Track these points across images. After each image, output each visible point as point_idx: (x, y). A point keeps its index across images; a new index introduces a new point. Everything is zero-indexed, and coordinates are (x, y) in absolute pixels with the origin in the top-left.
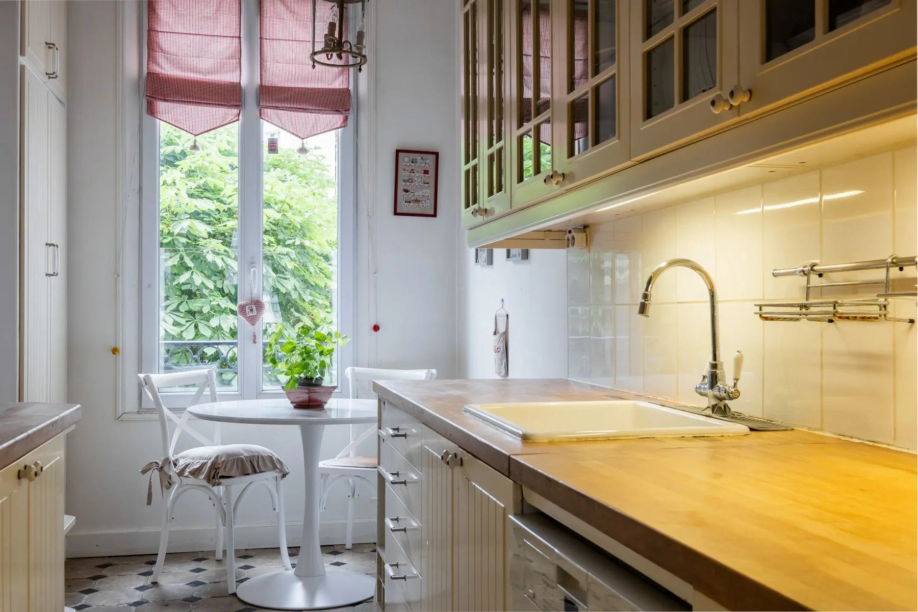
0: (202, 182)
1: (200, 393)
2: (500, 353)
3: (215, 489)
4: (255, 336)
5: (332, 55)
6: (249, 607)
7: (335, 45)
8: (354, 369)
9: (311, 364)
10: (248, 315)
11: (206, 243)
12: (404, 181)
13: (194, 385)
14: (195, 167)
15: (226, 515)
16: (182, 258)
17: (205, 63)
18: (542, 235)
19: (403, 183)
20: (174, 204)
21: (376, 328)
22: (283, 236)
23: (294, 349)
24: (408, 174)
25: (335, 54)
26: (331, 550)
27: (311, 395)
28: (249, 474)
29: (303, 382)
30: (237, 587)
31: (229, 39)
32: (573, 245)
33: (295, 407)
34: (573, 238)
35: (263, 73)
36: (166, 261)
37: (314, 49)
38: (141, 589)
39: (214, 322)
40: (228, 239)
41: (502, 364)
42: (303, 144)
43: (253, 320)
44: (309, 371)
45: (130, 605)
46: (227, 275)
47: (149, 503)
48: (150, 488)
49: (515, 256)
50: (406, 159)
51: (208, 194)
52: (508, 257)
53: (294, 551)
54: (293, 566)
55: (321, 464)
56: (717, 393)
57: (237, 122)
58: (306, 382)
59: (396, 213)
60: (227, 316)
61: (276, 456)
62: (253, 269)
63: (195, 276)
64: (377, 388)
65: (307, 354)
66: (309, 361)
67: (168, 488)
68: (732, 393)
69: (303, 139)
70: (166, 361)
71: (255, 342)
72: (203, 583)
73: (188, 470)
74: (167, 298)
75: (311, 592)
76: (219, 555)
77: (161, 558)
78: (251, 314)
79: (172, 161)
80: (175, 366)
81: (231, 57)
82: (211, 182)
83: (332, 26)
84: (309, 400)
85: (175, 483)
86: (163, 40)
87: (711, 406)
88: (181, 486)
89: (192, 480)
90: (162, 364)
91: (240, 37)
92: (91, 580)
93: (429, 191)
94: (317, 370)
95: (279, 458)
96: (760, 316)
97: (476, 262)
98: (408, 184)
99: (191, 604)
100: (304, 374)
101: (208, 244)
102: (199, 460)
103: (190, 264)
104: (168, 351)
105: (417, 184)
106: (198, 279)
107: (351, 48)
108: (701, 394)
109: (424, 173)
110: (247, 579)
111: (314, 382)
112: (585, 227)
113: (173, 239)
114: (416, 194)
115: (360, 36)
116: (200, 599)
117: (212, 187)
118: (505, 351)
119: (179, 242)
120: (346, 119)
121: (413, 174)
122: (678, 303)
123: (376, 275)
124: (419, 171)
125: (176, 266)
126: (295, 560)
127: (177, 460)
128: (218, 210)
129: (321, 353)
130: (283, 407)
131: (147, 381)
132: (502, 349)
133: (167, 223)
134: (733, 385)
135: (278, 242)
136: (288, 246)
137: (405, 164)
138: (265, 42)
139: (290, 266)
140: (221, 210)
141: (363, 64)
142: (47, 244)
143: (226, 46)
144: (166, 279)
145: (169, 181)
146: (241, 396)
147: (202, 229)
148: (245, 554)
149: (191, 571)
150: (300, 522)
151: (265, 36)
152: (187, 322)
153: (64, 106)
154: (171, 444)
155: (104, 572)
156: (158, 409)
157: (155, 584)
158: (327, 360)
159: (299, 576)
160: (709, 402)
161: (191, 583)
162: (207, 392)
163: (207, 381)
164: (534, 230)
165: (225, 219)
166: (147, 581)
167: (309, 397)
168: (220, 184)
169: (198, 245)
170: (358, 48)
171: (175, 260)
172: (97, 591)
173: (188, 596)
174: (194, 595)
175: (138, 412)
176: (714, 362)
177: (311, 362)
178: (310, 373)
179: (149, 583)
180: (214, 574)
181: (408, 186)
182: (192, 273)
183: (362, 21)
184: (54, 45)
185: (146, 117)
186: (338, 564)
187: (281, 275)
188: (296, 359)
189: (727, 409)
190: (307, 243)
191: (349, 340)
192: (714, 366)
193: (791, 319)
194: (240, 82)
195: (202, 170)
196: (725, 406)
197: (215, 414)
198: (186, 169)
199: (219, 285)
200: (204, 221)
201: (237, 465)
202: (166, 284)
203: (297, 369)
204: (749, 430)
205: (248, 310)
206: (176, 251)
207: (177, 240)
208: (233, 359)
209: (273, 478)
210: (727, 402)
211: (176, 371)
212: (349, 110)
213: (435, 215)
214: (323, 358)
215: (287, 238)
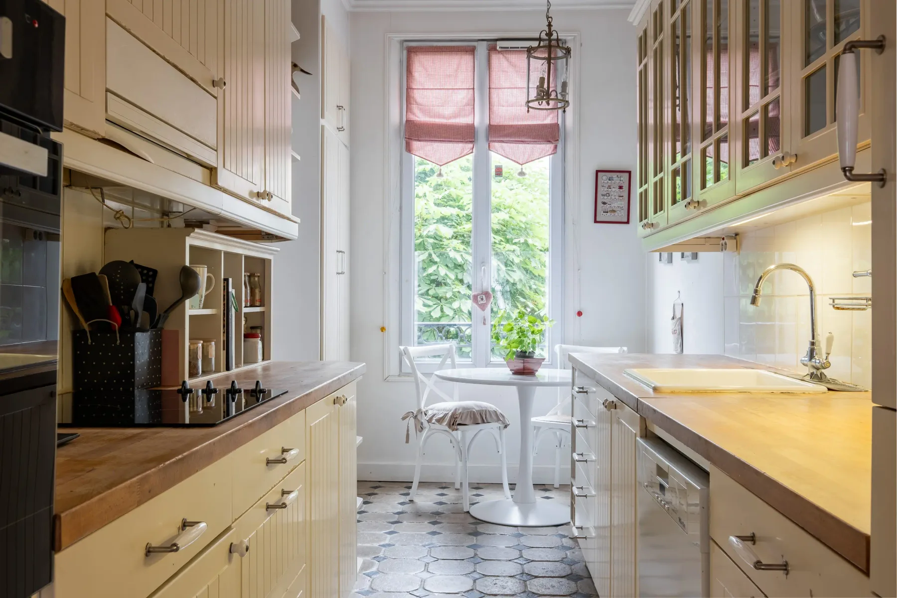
0: (446, 193)
1: (443, 363)
2: (676, 335)
3: (454, 433)
4: (485, 320)
5: (542, 102)
6: (478, 521)
7: (544, 94)
8: (561, 346)
9: (525, 341)
10: (479, 303)
11: (449, 244)
12: (603, 195)
13: (439, 356)
14: (441, 182)
15: (463, 453)
16: (430, 255)
17: (448, 111)
18: (703, 241)
19: (602, 197)
20: (424, 211)
21: (580, 314)
22: (511, 235)
23: (511, 330)
24: (606, 189)
25: (544, 102)
26: (543, 487)
27: (525, 364)
28: (479, 424)
29: (519, 354)
30: (470, 508)
31: (466, 90)
32: (725, 249)
33: (513, 374)
34: (726, 244)
35: (491, 116)
36: (419, 257)
37: (528, 99)
38: (402, 504)
39: (455, 305)
40: (466, 239)
41: (678, 343)
42: (522, 169)
43: (483, 307)
44: (524, 346)
45: (395, 514)
46: (466, 269)
47: (407, 441)
48: (408, 431)
49: (688, 256)
50: (604, 178)
51: (451, 203)
52: (683, 257)
53: (512, 486)
54: (512, 496)
55: (533, 419)
56: (814, 364)
57: (472, 154)
58: (522, 354)
59: (596, 221)
60: (466, 301)
61: (499, 411)
62: (483, 268)
63: (440, 268)
64: (571, 359)
65: (522, 332)
66: (524, 339)
67: (421, 431)
68: (824, 363)
69: (522, 165)
70: (419, 337)
71: (484, 324)
72: (446, 504)
73: (434, 418)
74: (419, 286)
75: (525, 514)
76: (458, 486)
77: (415, 485)
78: (482, 302)
79: (424, 176)
80: (426, 341)
81: (467, 104)
82: (454, 192)
83: (542, 79)
84: (524, 368)
85: (425, 428)
86: (417, 95)
87: (810, 373)
88: (430, 429)
89: (437, 426)
90: (416, 339)
91: (474, 89)
92: (367, 496)
93: (623, 203)
94: (530, 345)
95: (502, 413)
96: (833, 306)
97: (660, 261)
98: (606, 197)
99: (437, 516)
100: (520, 348)
101: (451, 244)
102: (444, 410)
103: (437, 259)
104: (420, 330)
105: (613, 198)
106: (443, 271)
107: (557, 96)
108: (804, 364)
109: (619, 188)
110: (478, 503)
111: (527, 354)
112: (737, 234)
113: (423, 241)
114: (612, 205)
115: (564, 85)
116: (443, 513)
117: (455, 197)
118: (681, 332)
119: (428, 243)
120: (556, 147)
121: (610, 190)
122: (798, 295)
123: (579, 271)
124: (615, 187)
125: (426, 261)
126: (513, 493)
127: (427, 411)
128: (458, 215)
129: (533, 333)
130: (505, 373)
131: (406, 352)
132: (678, 331)
133: (419, 227)
134: (825, 358)
135: (508, 241)
136: (515, 244)
137: (603, 181)
138: (492, 91)
139: (517, 260)
140: (461, 216)
141: (567, 107)
142: (337, 251)
143: (462, 96)
144: (419, 271)
145: (421, 194)
146: (474, 365)
147: (446, 231)
148: (477, 486)
149: (437, 495)
150: (516, 464)
151: (493, 86)
152: (434, 304)
153: (348, 149)
154: (422, 398)
155: (376, 491)
156: (413, 374)
157: (411, 501)
158: (537, 337)
159: (516, 502)
160: (809, 370)
161: (437, 503)
162: (449, 361)
163: (449, 353)
164: (695, 237)
165: (464, 222)
166: (407, 499)
167: (524, 366)
168: (461, 193)
169: (443, 244)
170: (562, 95)
171: (424, 256)
172: (372, 503)
173: (434, 511)
174: (439, 511)
175: (399, 376)
176: (813, 341)
177: (525, 339)
178: (524, 348)
179: (407, 500)
180: (453, 498)
181: (606, 199)
182: (438, 267)
183: (566, 74)
184: (342, 107)
185: (405, 153)
186: (548, 498)
187: (509, 268)
188: (515, 336)
189: (823, 376)
190: (530, 241)
191: (554, 322)
192: (813, 344)
193: (859, 309)
194: (474, 123)
195: (447, 184)
196: (821, 374)
197: (455, 376)
198: (434, 184)
199: (460, 277)
200: (447, 226)
201: (470, 417)
202: (419, 276)
203: (513, 345)
204: (827, 389)
205: (479, 299)
206: (426, 249)
207: (427, 241)
208: (470, 337)
209: (497, 428)
210: (823, 371)
211: (426, 345)
212: (558, 140)
213: (628, 222)
214: (534, 336)
215: (514, 237)
